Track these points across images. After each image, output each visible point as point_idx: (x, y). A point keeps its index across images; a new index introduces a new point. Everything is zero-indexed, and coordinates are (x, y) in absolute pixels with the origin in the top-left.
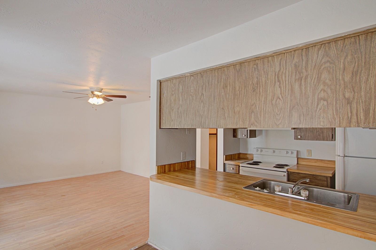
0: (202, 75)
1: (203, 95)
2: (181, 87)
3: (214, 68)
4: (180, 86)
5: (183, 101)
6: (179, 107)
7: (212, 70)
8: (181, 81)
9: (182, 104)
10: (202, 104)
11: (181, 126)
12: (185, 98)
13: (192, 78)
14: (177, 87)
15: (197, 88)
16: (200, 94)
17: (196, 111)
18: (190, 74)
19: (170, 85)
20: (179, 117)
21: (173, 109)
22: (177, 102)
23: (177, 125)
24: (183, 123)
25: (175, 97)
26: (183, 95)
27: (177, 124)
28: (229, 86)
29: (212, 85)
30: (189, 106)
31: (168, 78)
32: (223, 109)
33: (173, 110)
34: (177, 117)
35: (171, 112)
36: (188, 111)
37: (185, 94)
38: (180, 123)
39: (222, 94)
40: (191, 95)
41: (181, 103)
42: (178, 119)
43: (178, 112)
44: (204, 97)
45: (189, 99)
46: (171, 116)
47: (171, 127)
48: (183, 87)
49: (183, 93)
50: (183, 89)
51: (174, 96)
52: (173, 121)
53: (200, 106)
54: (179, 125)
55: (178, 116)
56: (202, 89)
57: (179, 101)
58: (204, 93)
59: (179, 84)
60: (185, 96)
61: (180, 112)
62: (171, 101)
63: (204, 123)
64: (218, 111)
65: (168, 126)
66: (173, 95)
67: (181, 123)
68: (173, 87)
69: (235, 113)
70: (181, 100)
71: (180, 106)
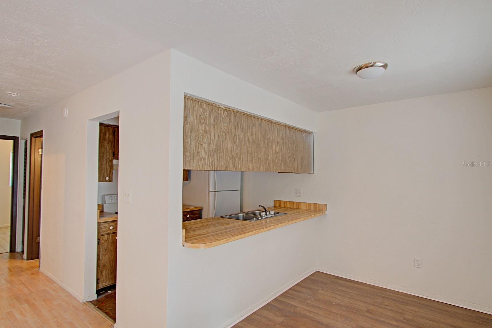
0: (235, 114)
1: (236, 136)
2: (213, 118)
3: (246, 113)
4: (212, 115)
5: (215, 136)
6: (210, 143)
7: (244, 114)
8: (213, 111)
9: (214, 140)
10: (235, 145)
11: (214, 167)
12: (218, 133)
13: (226, 113)
14: (208, 115)
15: (230, 126)
16: (233, 135)
17: (230, 152)
18: (225, 107)
19: (197, 108)
20: (211, 156)
21: (201, 143)
22: (208, 136)
23: (207, 165)
24: (216, 164)
25: (205, 128)
26: (215, 129)
27: (209, 165)
28: (255, 134)
29: (243, 128)
30: (222, 146)
31: (195, 97)
32: (251, 154)
33: (202, 145)
34: (208, 156)
35: (198, 148)
36: (221, 150)
37: (217, 129)
38: (212, 164)
39: (251, 140)
40: (224, 132)
41: (212, 137)
42: (209, 159)
43: (209, 149)
44: (237, 138)
45: (223, 136)
46: (198, 152)
47: (200, 167)
48: (215, 119)
49: (215, 127)
50: (215, 122)
51: (203, 126)
52: (202, 159)
53: (234, 147)
54: (211, 166)
55: (210, 154)
56: (235, 129)
57: (210, 134)
58: (237, 134)
59: (210, 113)
60: (218, 132)
61: (211, 149)
62: (198, 131)
63: (237, 165)
64: (248, 156)
65: (195, 166)
66: (202, 124)
67: (214, 164)
68: (203, 113)
69: (258, 158)
70: (212, 135)
71: (212, 142)
